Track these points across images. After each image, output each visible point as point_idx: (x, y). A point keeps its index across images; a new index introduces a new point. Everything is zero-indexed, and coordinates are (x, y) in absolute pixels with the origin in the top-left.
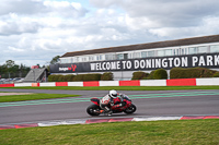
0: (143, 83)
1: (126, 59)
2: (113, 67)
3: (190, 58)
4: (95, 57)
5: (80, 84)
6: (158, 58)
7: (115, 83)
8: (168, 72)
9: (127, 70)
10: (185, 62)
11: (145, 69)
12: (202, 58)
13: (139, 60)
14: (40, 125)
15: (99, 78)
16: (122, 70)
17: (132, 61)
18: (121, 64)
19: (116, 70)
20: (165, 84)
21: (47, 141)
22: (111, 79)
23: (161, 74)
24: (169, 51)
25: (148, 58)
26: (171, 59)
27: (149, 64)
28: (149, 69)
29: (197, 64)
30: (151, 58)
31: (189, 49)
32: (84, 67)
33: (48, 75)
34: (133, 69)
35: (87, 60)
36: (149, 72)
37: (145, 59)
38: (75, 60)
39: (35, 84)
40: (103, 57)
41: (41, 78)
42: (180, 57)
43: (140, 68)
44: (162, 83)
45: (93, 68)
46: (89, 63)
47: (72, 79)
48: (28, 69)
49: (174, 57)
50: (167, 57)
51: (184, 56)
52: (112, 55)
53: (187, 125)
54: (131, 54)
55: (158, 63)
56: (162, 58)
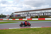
0: (33, 19)
1: (29, 14)
2: (26, 15)
4: (22, 13)
6: (36, 13)
8: (39, 17)
9: (29, 16)
11: (33, 16)
12: (46, 13)
13: (32, 14)
15: (23, 18)
16: (28, 16)
17: (30, 14)
18: (28, 15)
23: (37, 17)
25: (34, 13)
26: (39, 14)
27: (34, 15)
28: (34, 16)
29: (45, 15)
30: (35, 13)
31: (43, 11)
33: (11, 17)
34: (30, 16)
35: (20, 14)
36: (34, 17)
37: (33, 14)
38: (17, 14)
39: (8, 19)
40: (24, 13)
42: (41, 13)
43: (32, 16)
46: (20, 15)
48: (6, 16)
49: (40, 13)
50: (38, 13)
51: (42, 13)
52: (25, 13)
54: (30, 12)
55: (36, 15)
56: (37, 13)
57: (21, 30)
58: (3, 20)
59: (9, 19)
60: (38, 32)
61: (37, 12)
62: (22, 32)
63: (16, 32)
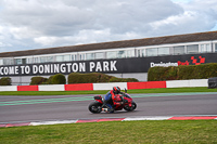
0: (42, 88)
1: (25, 64)
2: (12, 72)
3: (87, 63)
6: (56, 63)
7: (13, 88)
8: (67, 77)
9: (25, 74)
10: (83, 67)
11: (44, 74)
12: (99, 63)
13: (38, 65)
16: (20, 75)
17: (31, 66)
18: (20, 69)
19: (15, 75)
20: (63, 89)
22: (9, 84)
23: (59, 79)
24: (67, 57)
25: (47, 64)
26: (69, 65)
27: (47, 69)
29: (94, 69)
30: (50, 63)
31: (87, 55)
34: (31, 74)
36: (48, 77)
37: (43, 64)
40: (1, 61)
42: (78, 62)
43: (38, 73)
44: (61, 88)
49: (72, 62)
50: (66, 63)
51: (82, 62)
54: (30, 59)
56: (60, 63)
61: (59, 57)
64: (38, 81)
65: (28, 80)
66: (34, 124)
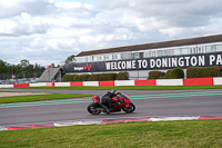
0: (160, 82)
1: (142, 58)
2: (129, 66)
3: (207, 56)
4: (110, 57)
5: (96, 84)
6: (174, 57)
7: (131, 83)
8: (185, 71)
9: (142, 69)
10: (202, 61)
11: (161, 68)
12: (219, 56)
13: (155, 59)
14: (56, 125)
15: (114, 77)
16: (137, 69)
17: (148, 60)
18: (137, 63)
19: (132, 70)
20: (181, 84)
21: (63, 141)
22: (127, 78)
23: (177, 73)
24: (186, 50)
25: (165, 57)
26: (187, 58)
27: (165, 63)
28: (165, 68)
29: (214, 63)
30: (167, 57)
31: (206, 48)
32: (99, 66)
33: (63, 75)
34: (149, 68)
35: (103, 60)
36: (165, 71)
37: (161, 58)
38: (89, 59)
39: (50, 84)
40: (119, 56)
41: (56, 77)
42: (197, 56)
43: (156, 67)
44: (179, 82)
45: (108, 68)
47: (87, 78)
48: (43, 69)
49: (191, 56)
50: (184, 56)
51: (201, 55)
52: (127, 55)
53: (204, 125)
54: (147, 53)
55: (174, 62)
56: (178, 57)
57: (107, 133)
58: (31, 85)
59: (57, 84)
60: (186, 141)
62: (110, 140)
63: (83, 140)
64: (156, 75)
65: (145, 74)
66: (154, 120)
